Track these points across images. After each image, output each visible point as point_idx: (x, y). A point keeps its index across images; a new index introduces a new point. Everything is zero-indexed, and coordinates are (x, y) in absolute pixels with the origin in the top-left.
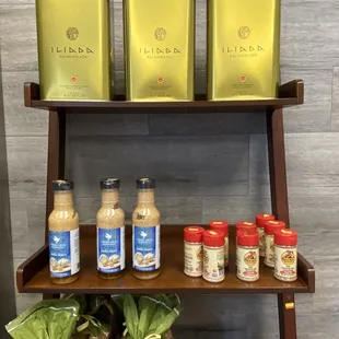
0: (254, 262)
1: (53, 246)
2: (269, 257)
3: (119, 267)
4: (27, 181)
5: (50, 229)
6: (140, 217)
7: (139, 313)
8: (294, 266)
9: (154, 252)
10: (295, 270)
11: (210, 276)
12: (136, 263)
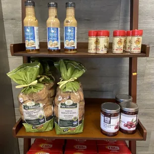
0: (121, 44)
1: (27, 34)
2: (127, 47)
3: (58, 47)
4: (12, 19)
5: (25, 26)
6: (68, 22)
7: (67, 70)
8: (140, 46)
9: (74, 39)
10: (140, 48)
11: (100, 51)
12: (66, 46)
